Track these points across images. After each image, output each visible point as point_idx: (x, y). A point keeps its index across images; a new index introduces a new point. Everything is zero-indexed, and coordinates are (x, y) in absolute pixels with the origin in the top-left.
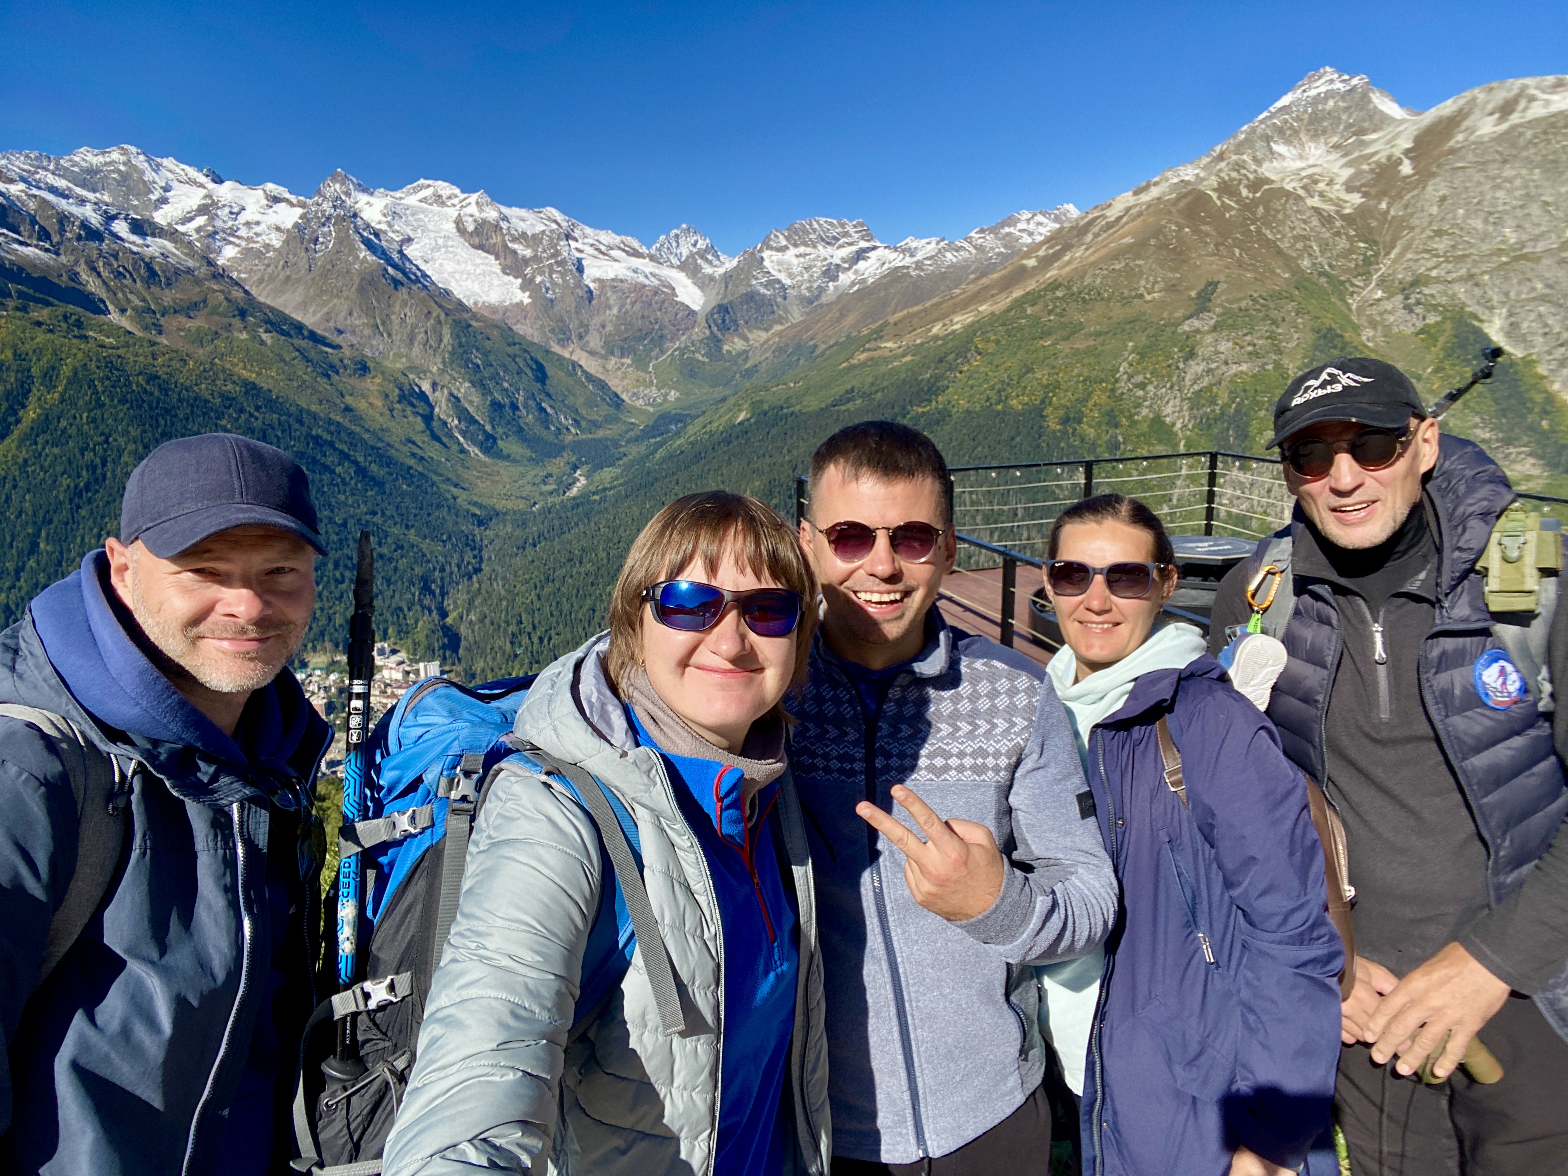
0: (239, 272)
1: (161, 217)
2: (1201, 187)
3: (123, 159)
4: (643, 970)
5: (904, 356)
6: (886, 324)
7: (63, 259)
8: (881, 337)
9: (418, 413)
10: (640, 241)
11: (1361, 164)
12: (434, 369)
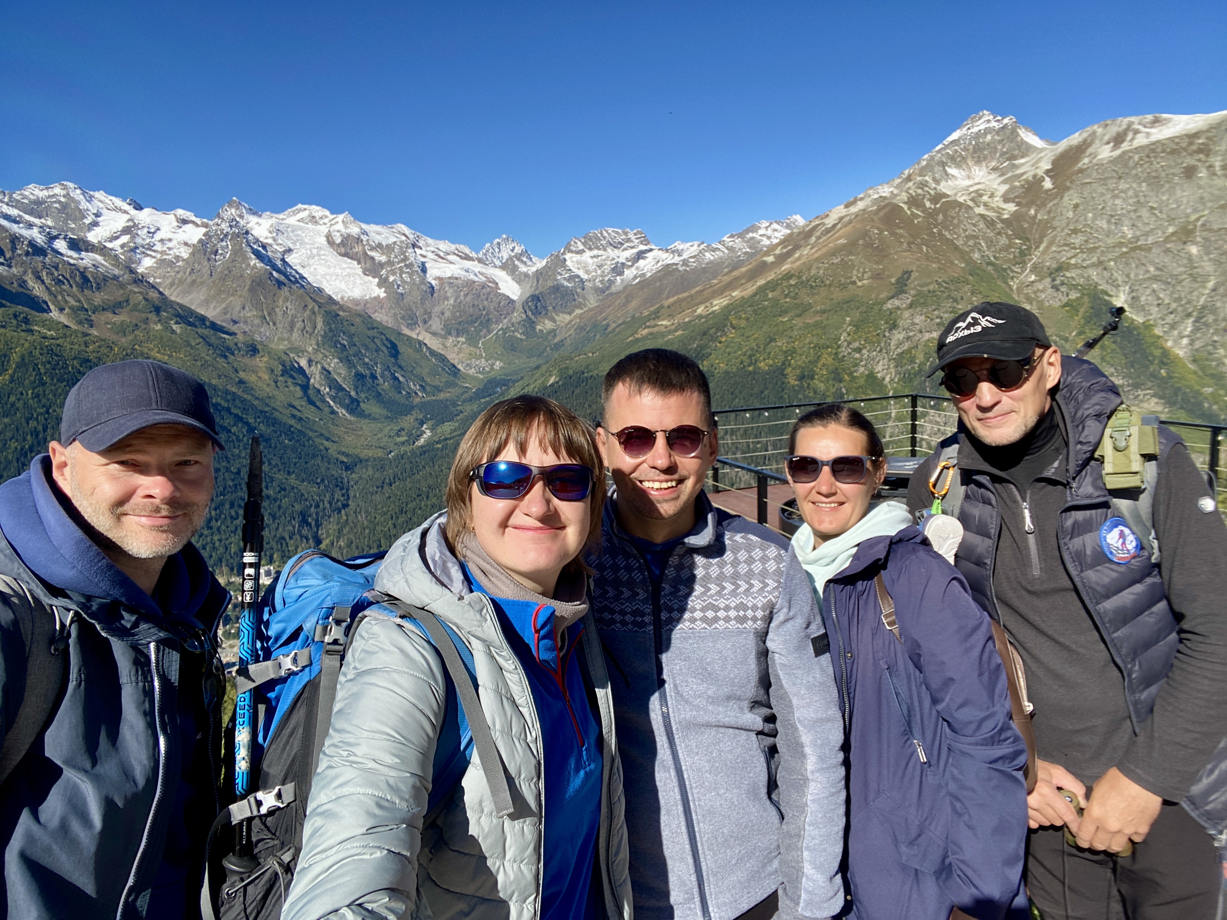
0: (155, 278)
1: (93, 237)
2: (895, 201)
3: (63, 192)
4: (480, 767)
5: (676, 330)
6: (662, 307)
7: (14, 270)
8: (658, 317)
9: (297, 384)
10: (470, 248)
11: (1014, 182)
12: (310, 349)
